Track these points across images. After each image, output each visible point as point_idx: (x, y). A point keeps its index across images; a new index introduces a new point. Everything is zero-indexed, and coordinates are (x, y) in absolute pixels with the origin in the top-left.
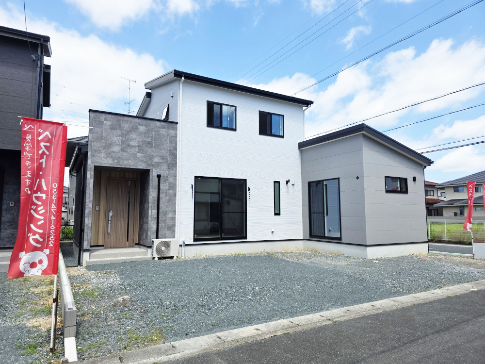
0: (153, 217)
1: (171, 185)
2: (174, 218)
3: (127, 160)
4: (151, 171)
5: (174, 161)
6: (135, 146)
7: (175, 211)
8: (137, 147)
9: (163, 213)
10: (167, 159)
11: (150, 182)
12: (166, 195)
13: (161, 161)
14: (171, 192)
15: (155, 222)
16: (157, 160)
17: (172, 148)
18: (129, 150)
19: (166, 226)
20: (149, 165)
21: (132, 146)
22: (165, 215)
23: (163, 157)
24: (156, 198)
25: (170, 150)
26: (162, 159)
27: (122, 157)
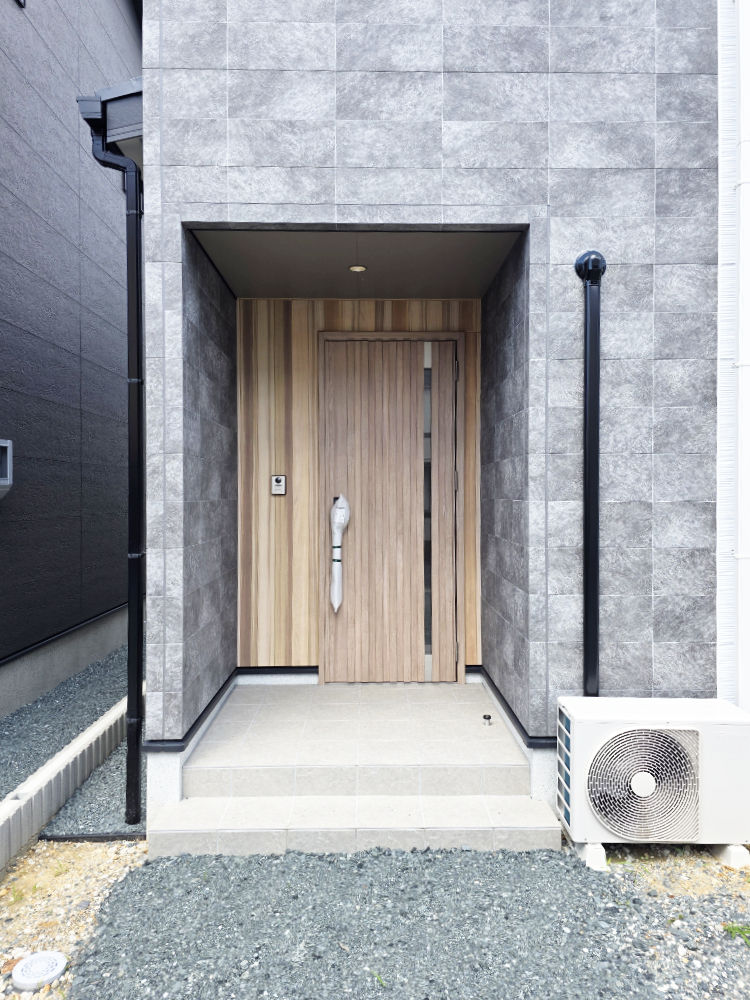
0: (554, 543)
1: (680, 328)
2: (702, 557)
3: (378, 172)
4: (533, 238)
5: (698, 151)
6: (428, 74)
7: (710, 508)
8: (441, 79)
9: (623, 518)
10: (644, 144)
11: (534, 309)
12: (645, 399)
13: (601, 160)
14: (677, 373)
15: (576, 577)
16: (575, 153)
17: (681, 64)
18: (392, 104)
19: (646, 605)
20: (524, 196)
21: (407, 76)
22: (639, 531)
23: (615, 134)
24: (576, 421)
25: (664, 79)
26: (610, 146)
27: (343, 154)
